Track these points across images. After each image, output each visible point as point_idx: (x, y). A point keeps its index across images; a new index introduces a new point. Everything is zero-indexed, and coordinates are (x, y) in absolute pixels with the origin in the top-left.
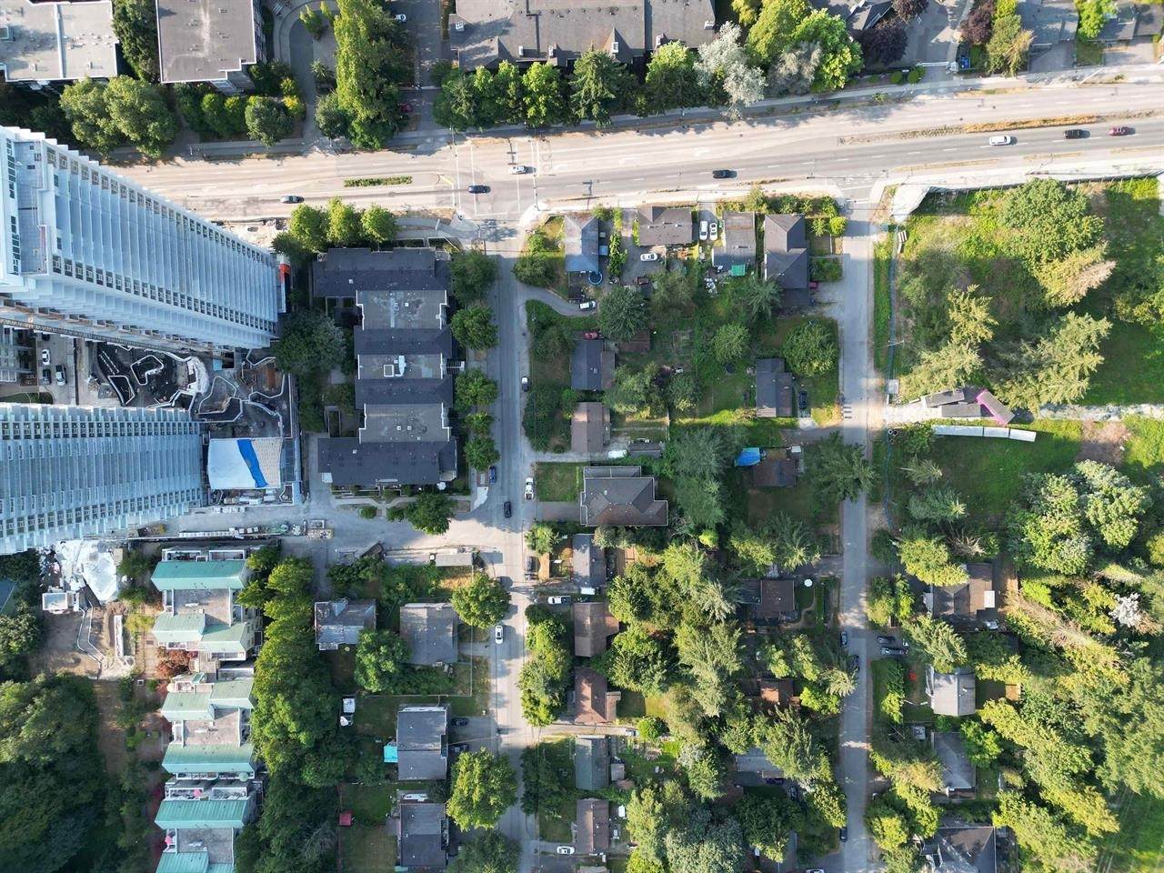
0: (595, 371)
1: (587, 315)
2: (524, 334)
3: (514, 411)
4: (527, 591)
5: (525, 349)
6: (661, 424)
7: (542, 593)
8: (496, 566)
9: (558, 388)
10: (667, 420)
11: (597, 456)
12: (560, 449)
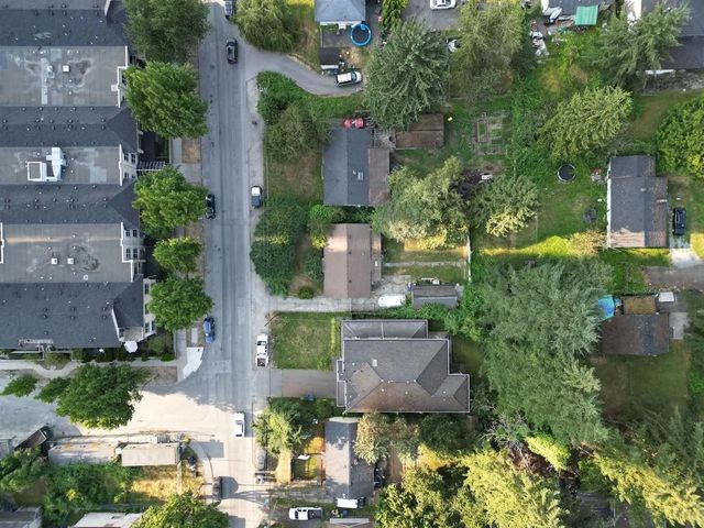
0: (360, 176)
1: (347, 93)
2: (255, 124)
3: (241, 236)
4: (258, 497)
5: (257, 145)
6: (457, 257)
7: (280, 501)
8: (214, 460)
9: (305, 202)
10: (467, 250)
11: (362, 304)
12: (308, 293)
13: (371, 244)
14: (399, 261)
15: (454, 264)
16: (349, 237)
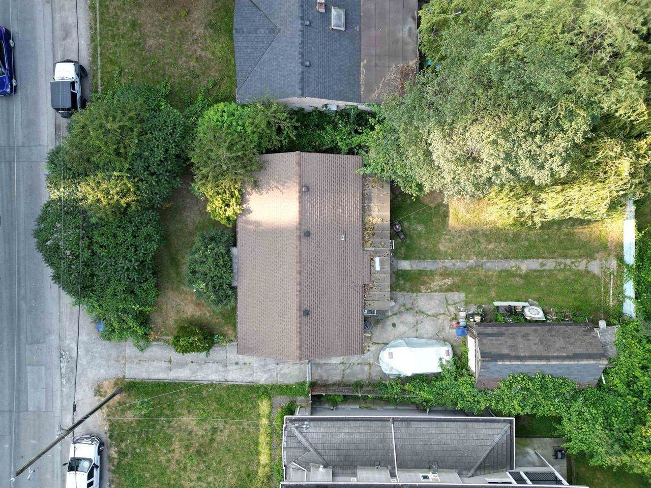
6: (590, 248)
11: (338, 365)
13: (365, 209)
14: (435, 255)
15: (582, 265)
16: (306, 190)
